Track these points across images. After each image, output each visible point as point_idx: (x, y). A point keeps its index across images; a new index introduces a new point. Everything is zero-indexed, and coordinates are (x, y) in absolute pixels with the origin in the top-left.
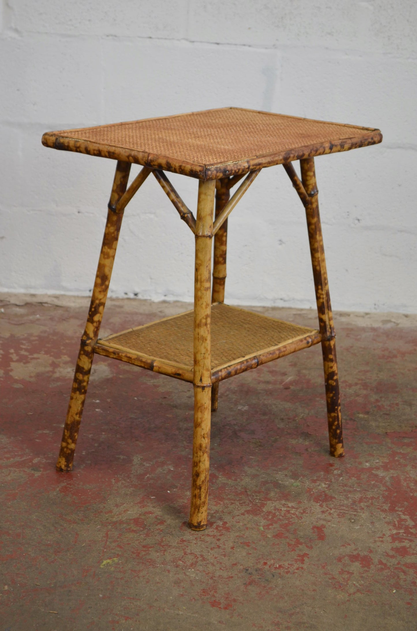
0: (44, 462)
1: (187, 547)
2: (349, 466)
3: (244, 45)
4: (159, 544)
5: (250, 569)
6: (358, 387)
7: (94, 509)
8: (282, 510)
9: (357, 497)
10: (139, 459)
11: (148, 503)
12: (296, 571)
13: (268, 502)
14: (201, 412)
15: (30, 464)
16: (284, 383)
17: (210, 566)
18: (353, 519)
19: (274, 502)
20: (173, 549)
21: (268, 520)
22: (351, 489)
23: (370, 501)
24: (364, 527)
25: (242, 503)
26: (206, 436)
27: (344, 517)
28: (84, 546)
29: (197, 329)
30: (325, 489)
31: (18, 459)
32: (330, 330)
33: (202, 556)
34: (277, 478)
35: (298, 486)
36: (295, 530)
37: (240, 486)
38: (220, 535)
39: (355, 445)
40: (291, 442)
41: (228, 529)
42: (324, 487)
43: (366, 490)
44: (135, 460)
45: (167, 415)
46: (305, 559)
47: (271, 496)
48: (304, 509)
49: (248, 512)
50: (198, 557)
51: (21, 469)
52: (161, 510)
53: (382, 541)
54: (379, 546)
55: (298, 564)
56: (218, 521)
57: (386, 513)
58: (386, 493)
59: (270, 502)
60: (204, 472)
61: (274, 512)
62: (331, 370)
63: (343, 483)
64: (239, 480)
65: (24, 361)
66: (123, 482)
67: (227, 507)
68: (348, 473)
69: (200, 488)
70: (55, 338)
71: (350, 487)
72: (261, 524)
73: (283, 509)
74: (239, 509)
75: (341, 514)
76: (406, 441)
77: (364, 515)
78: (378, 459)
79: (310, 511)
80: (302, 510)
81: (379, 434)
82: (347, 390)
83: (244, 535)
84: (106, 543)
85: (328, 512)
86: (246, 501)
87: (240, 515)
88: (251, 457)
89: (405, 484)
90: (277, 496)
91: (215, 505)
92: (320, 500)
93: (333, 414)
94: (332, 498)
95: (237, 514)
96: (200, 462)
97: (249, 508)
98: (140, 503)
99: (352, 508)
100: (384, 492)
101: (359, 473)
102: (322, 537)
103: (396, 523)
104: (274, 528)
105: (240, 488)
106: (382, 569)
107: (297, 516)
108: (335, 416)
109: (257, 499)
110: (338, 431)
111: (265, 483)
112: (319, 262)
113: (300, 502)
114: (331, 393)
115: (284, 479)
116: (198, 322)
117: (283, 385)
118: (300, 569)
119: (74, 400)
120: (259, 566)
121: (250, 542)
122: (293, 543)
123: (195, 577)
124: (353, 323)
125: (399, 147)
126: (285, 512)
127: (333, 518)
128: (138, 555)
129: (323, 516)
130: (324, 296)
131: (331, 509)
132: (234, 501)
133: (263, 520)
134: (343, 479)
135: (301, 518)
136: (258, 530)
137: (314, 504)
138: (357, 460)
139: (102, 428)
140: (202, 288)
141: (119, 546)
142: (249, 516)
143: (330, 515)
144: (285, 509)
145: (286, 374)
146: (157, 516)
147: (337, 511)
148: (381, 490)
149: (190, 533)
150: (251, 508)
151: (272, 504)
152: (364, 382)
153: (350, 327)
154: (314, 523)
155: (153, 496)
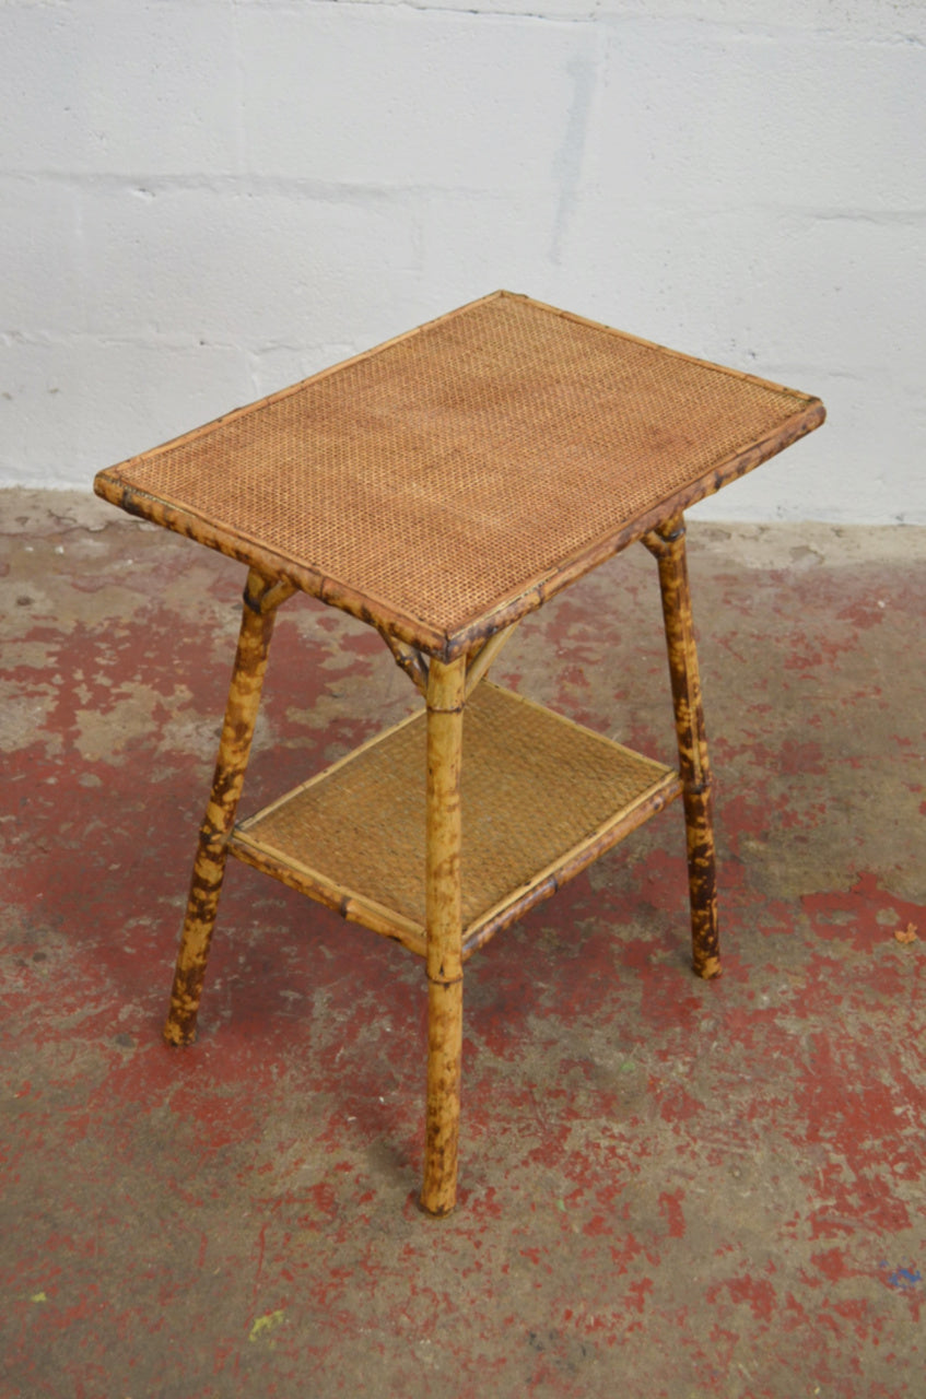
0: (140, 1016)
1: (418, 1269)
2: (730, 1005)
3: (531, 15)
4: (363, 1263)
5: (538, 1333)
6: (748, 756)
7: (236, 1161)
8: (602, 1145)
9: (746, 1102)
10: (325, 1001)
11: (340, 1135)
12: (628, 1335)
13: (575, 1123)
14: (443, 1025)
15: (114, 1023)
17: (461, 1327)
19: (585, 1122)
20: (392, 1279)
21: (574, 1179)
22: (734, 1077)
23: (771, 1112)
24: (759, 1192)
25: (524, 1128)
26: (453, 1064)
27: (720, 1163)
28: (217, 1277)
29: (432, 882)
30: (684, 1078)
31: (90, 1010)
32: (701, 775)
33: (446, 1296)
34: (591, 1050)
35: (632, 1072)
36: (627, 1206)
37: (519, 1076)
38: (482, 1230)
41: (494, 1209)
42: (682, 1073)
43: (762, 1080)
44: (316, 1004)
46: (646, 1295)
47: (581, 1103)
48: (644, 1142)
49: (535, 1155)
50: (438, 1302)
51: (97, 1041)
52: (366, 1157)
53: (793, 1236)
54: (787, 1251)
55: (631, 1314)
56: (478, 1185)
57: (801, 1149)
58: (803, 1087)
59: (578, 1121)
60: (450, 1125)
61: (585, 1152)
62: (700, 843)
63: (718, 1061)
64: (517, 1057)
65: (103, 705)
66: (294, 1072)
67: (495, 1143)
68: (729, 1028)
69: (442, 1152)
70: (163, 630)
71: (733, 1071)
72: (561, 1191)
73: (602, 1143)
74: (518, 1146)
75: (716, 1155)
76: (840, 920)
77: (759, 1156)
78: (786, 981)
79: (656, 1146)
80: (640, 1145)
81: (787, 902)
83: (527, 1227)
84: (260, 1263)
85: (690, 1148)
86: (531, 1121)
87: (520, 1164)
88: (541, 984)
89: (837, 1059)
90: (591, 1104)
92: (675, 1114)
93: (701, 913)
94: (697, 1104)
95: (515, 1163)
96: (441, 1108)
97: (537, 1145)
98: (326, 1137)
99: (736, 1135)
100: (798, 1083)
101: (750, 1028)
102: (677, 1228)
104: (587, 1203)
105: (520, 1082)
106: (794, 1322)
107: (630, 1165)
108: (705, 916)
109: (553, 1114)
110: (711, 939)
111: (568, 1064)
112: (683, 657)
113: (635, 1122)
114: (700, 878)
115: (605, 1050)
116: (434, 867)
118: (636, 1328)
119: (191, 933)
120: (557, 1323)
121: (540, 1248)
122: (621, 1247)
123: (432, 1365)
124: (738, 559)
125: (841, 216)
126: (607, 1152)
127: (699, 1166)
128: (321, 1301)
129: (679, 1163)
130: (692, 717)
131: (695, 1140)
132: (509, 1122)
133: (563, 1178)
134: (719, 1046)
135: (639, 1169)
136: (555, 1208)
137: (662, 1124)
138: (745, 986)
140: (442, 808)
141: (285, 1273)
142: (538, 1167)
143: (694, 1159)
144: (607, 1143)
146: (359, 1175)
147: (707, 1144)
148: (792, 1078)
149: (423, 1225)
150: (541, 1142)
151: (583, 1127)
152: (757, 741)
153: (730, 571)
154: (664, 1183)
155: (351, 1115)
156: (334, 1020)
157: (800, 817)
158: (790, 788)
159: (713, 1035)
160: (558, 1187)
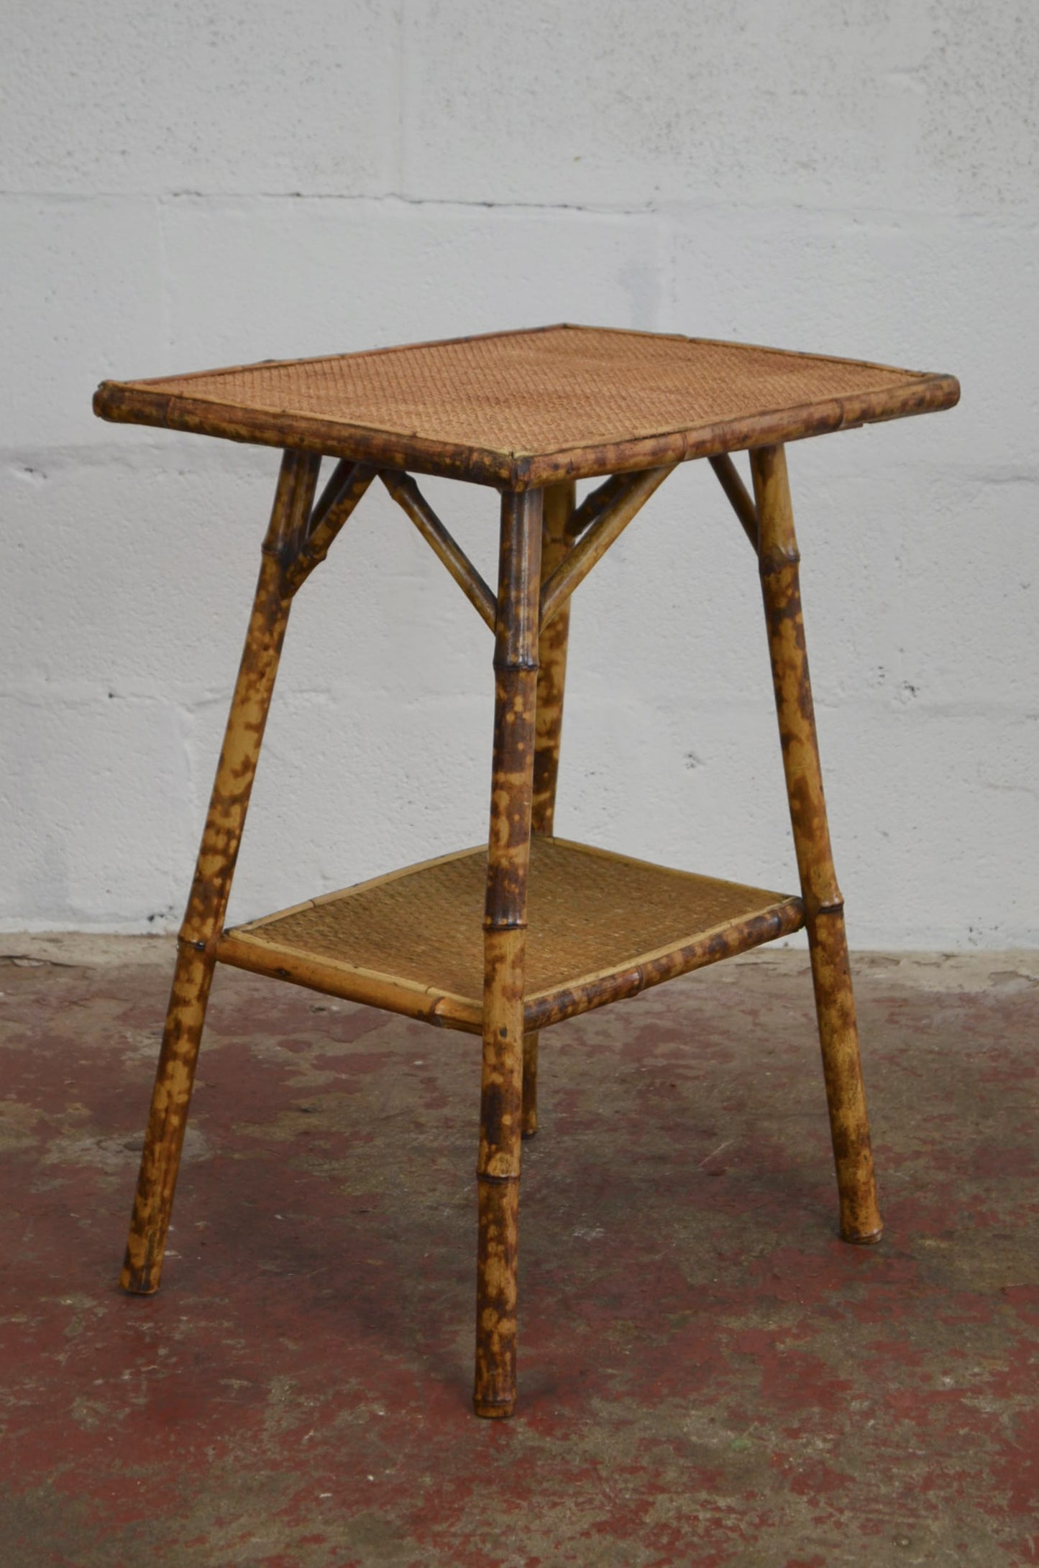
0: (10, 1404)
2: (893, 1386)
3: (565, 206)
6: (922, 1162)
7: (153, 1535)
8: (701, 1518)
9: (918, 1475)
10: (287, 1388)
11: (309, 1511)
13: (661, 1498)
16: (707, 1159)
18: (906, 1537)
19: (675, 1497)
21: (658, 1549)
22: (900, 1453)
23: (955, 1485)
24: (937, 1559)
25: (584, 1503)
27: (878, 1531)
30: (824, 1454)
34: (685, 1429)
35: (746, 1449)
37: (576, 1454)
39: (911, 1328)
40: (727, 1324)
42: (822, 1450)
43: (942, 1454)
44: (273, 1391)
45: (370, 1261)
47: (669, 1479)
48: (764, 1514)
49: (601, 1527)
52: (346, 1530)
56: (514, 1556)
57: (1000, 1518)
58: (1003, 1461)
59: (665, 1496)
61: (675, 1524)
63: (876, 1437)
64: (574, 1437)
66: (239, 1453)
67: (539, 1516)
68: (891, 1407)
70: (48, 1054)
71: (898, 1446)
72: (639, 1560)
73: (701, 1516)
74: (574, 1519)
75: (871, 1524)
77: (938, 1525)
78: (979, 1364)
79: (781, 1518)
80: (758, 1516)
81: (981, 1294)
82: (891, 1171)
85: (833, 1519)
86: (594, 1496)
87: (578, 1536)
88: (610, 1371)
90: (685, 1479)
91: (504, 1512)
92: (809, 1487)
94: (843, 1478)
95: (569, 1535)
97: (603, 1517)
98: (286, 1512)
99: (902, 1506)
100: (997, 1457)
101: (923, 1407)
103: (1032, 1544)
105: (578, 1459)
107: (742, 1535)
109: (626, 1489)
111: (654, 1442)
113: (751, 1495)
115: (704, 1430)
117: (703, 1166)
124: (909, 983)
125: (1019, 478)
126: (708, 1523)
127: (846, 1535)
129: (816, 1533)
131: (841, 1511)
132: (561, 1497)
133: (643, 1548)
134: (878, 1424)
135: (755, 1538)
137: (793, 1497)
138: (919, 1369)
139: (181, 1302)
142: (605, 1539)
143: (838, 1528)
144: (709, 1515)
145: (715, 1134)
146: (336, 1547)
147: (858, 1514)
148: (986, 1452)
150: (609, 1515)
151: (672, 1501)
152: (938, 1147)
153: (897, 994)
154: (792, 1552)
155: (324, 1492)
156: (299, 1405)
157: (1001, 1217)
158: (988, 1190)
159: (868, 1414)
160: (635, 1556)
